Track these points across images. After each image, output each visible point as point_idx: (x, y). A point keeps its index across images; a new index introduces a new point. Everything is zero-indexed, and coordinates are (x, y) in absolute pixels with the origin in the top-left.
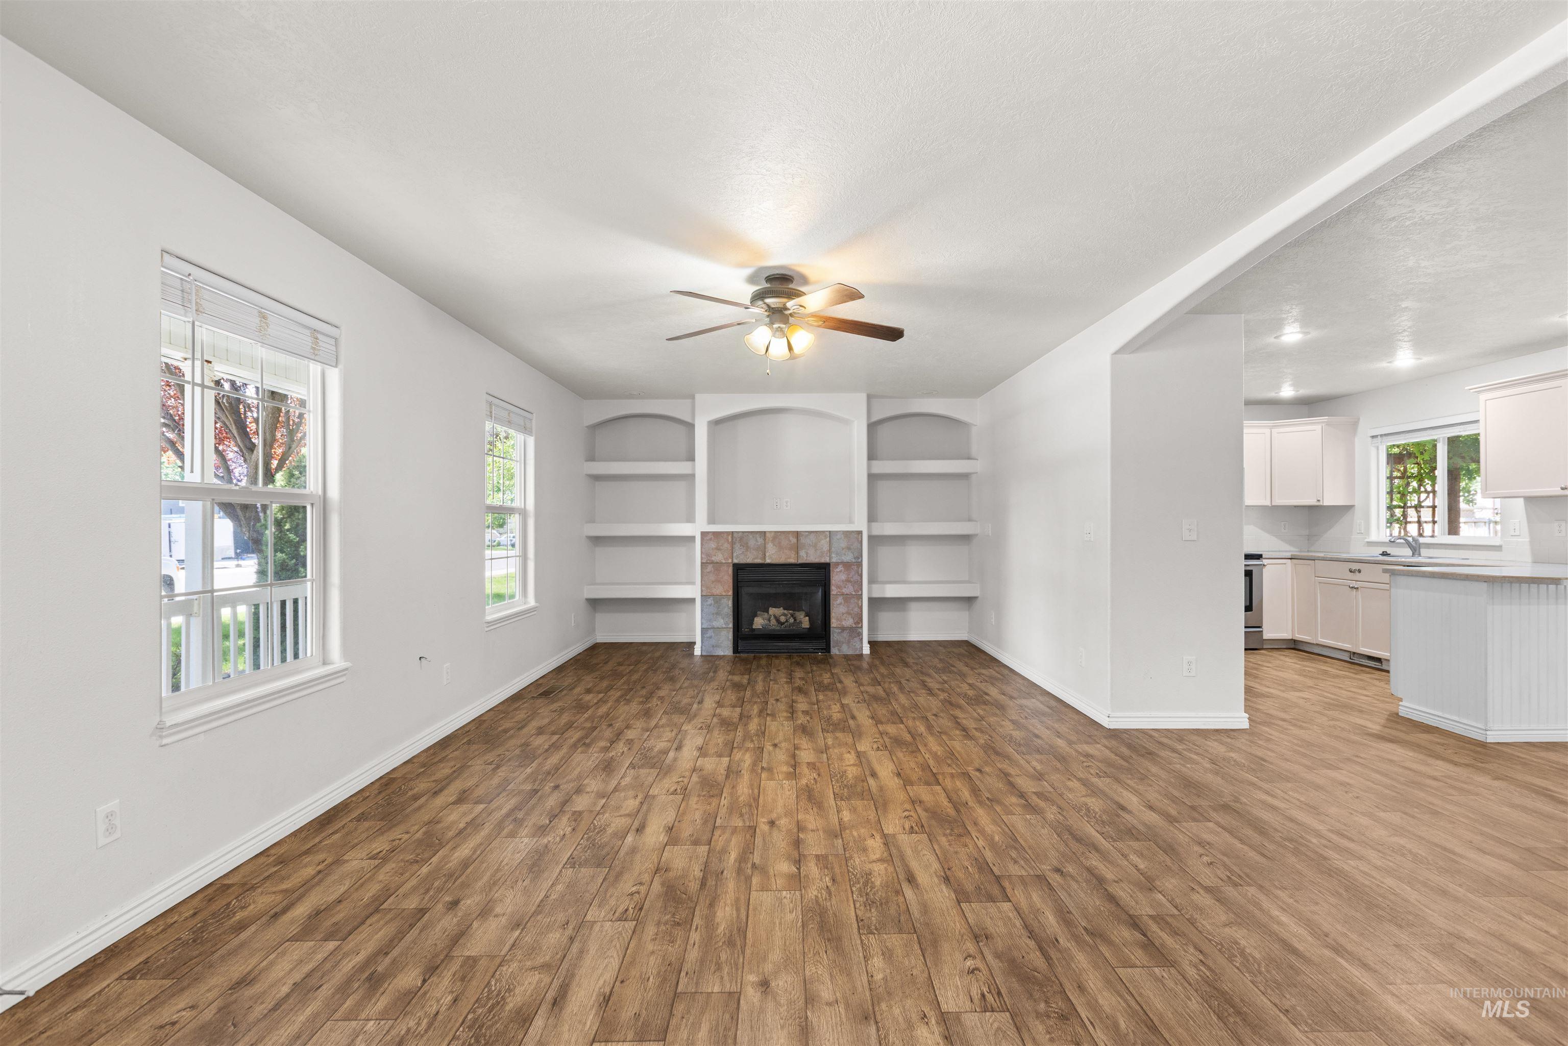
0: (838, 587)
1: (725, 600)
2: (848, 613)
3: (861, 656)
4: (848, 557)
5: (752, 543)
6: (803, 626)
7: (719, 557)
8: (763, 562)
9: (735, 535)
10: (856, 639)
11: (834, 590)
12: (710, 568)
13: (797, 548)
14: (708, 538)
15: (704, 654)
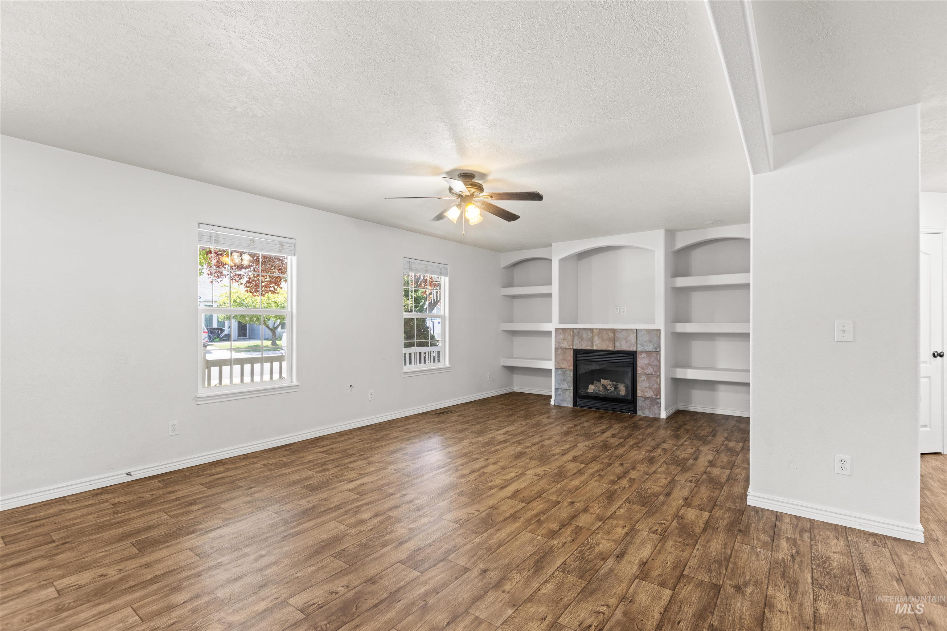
0: (642, 368)
1: (569, 372)
2: (650, 387)
3: (658, 419)
4: (650, 348)
5: (585, 336)
6: (621, 394)
7: (565, 345)
8: (592, 349)
9: (575, 331)
10: (655, 407)
11: (639, 370)
12: (560, 351)
13: (614, 340)
14: (559, 332)
15: (556, 404)
